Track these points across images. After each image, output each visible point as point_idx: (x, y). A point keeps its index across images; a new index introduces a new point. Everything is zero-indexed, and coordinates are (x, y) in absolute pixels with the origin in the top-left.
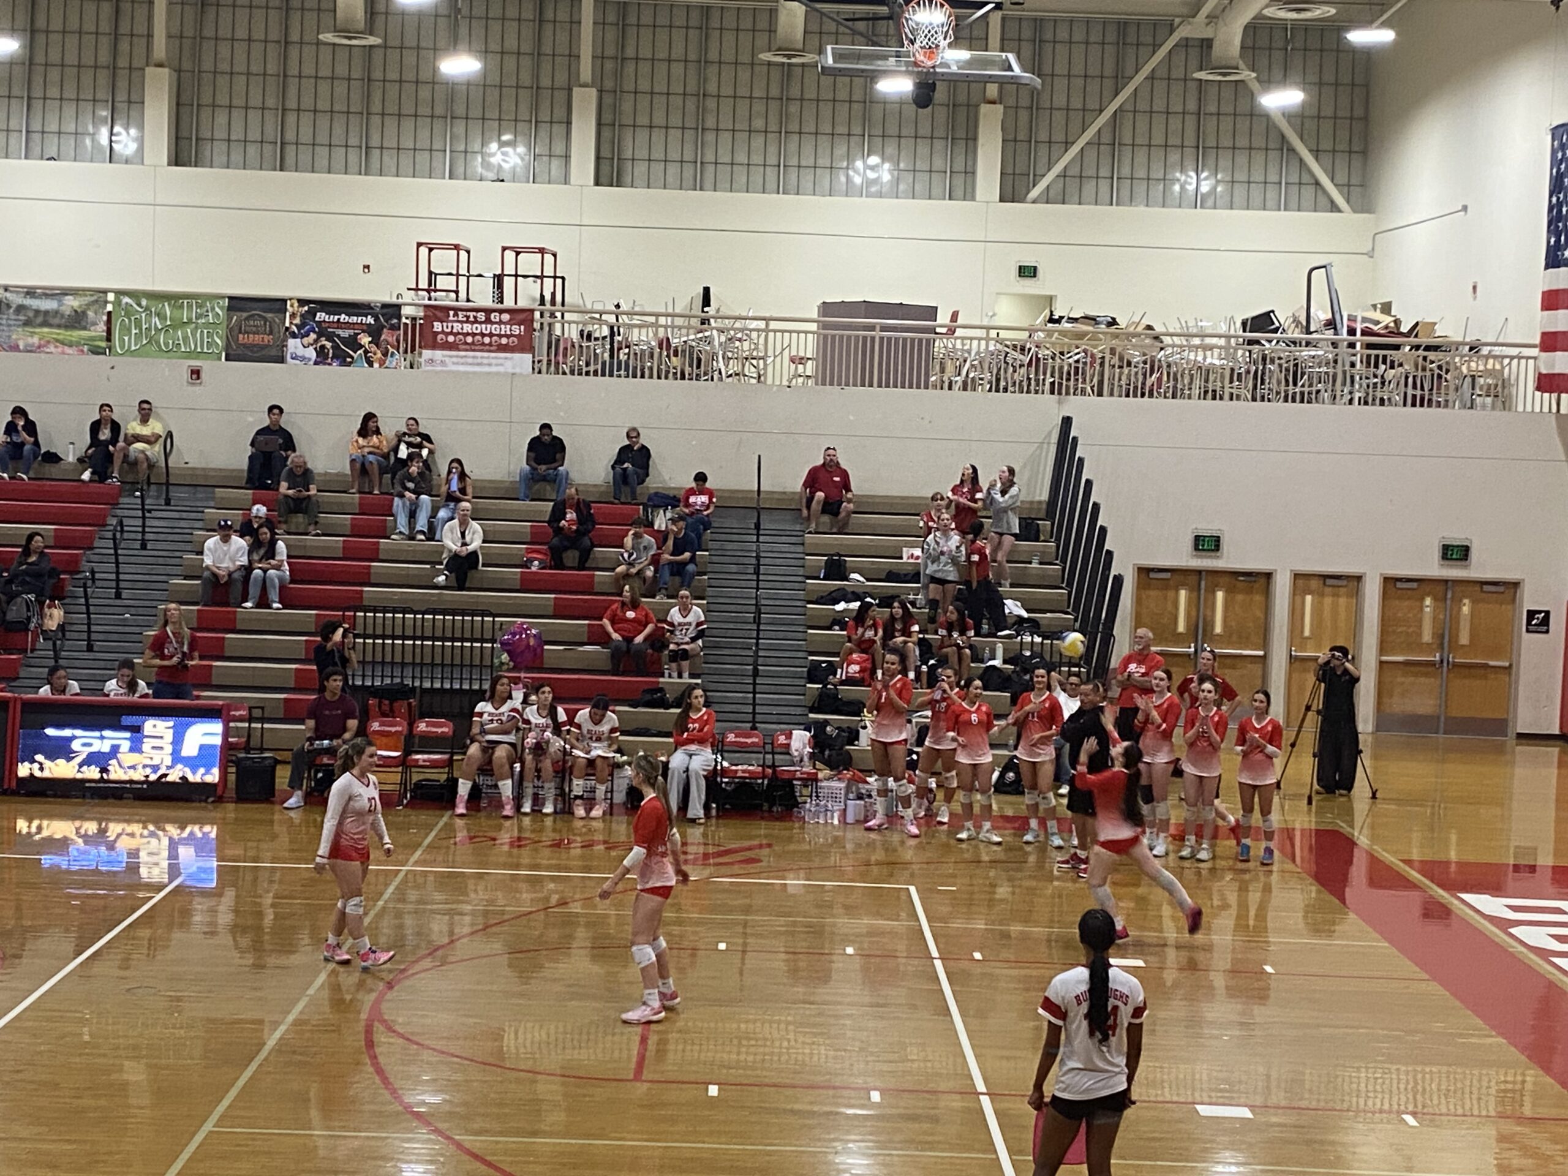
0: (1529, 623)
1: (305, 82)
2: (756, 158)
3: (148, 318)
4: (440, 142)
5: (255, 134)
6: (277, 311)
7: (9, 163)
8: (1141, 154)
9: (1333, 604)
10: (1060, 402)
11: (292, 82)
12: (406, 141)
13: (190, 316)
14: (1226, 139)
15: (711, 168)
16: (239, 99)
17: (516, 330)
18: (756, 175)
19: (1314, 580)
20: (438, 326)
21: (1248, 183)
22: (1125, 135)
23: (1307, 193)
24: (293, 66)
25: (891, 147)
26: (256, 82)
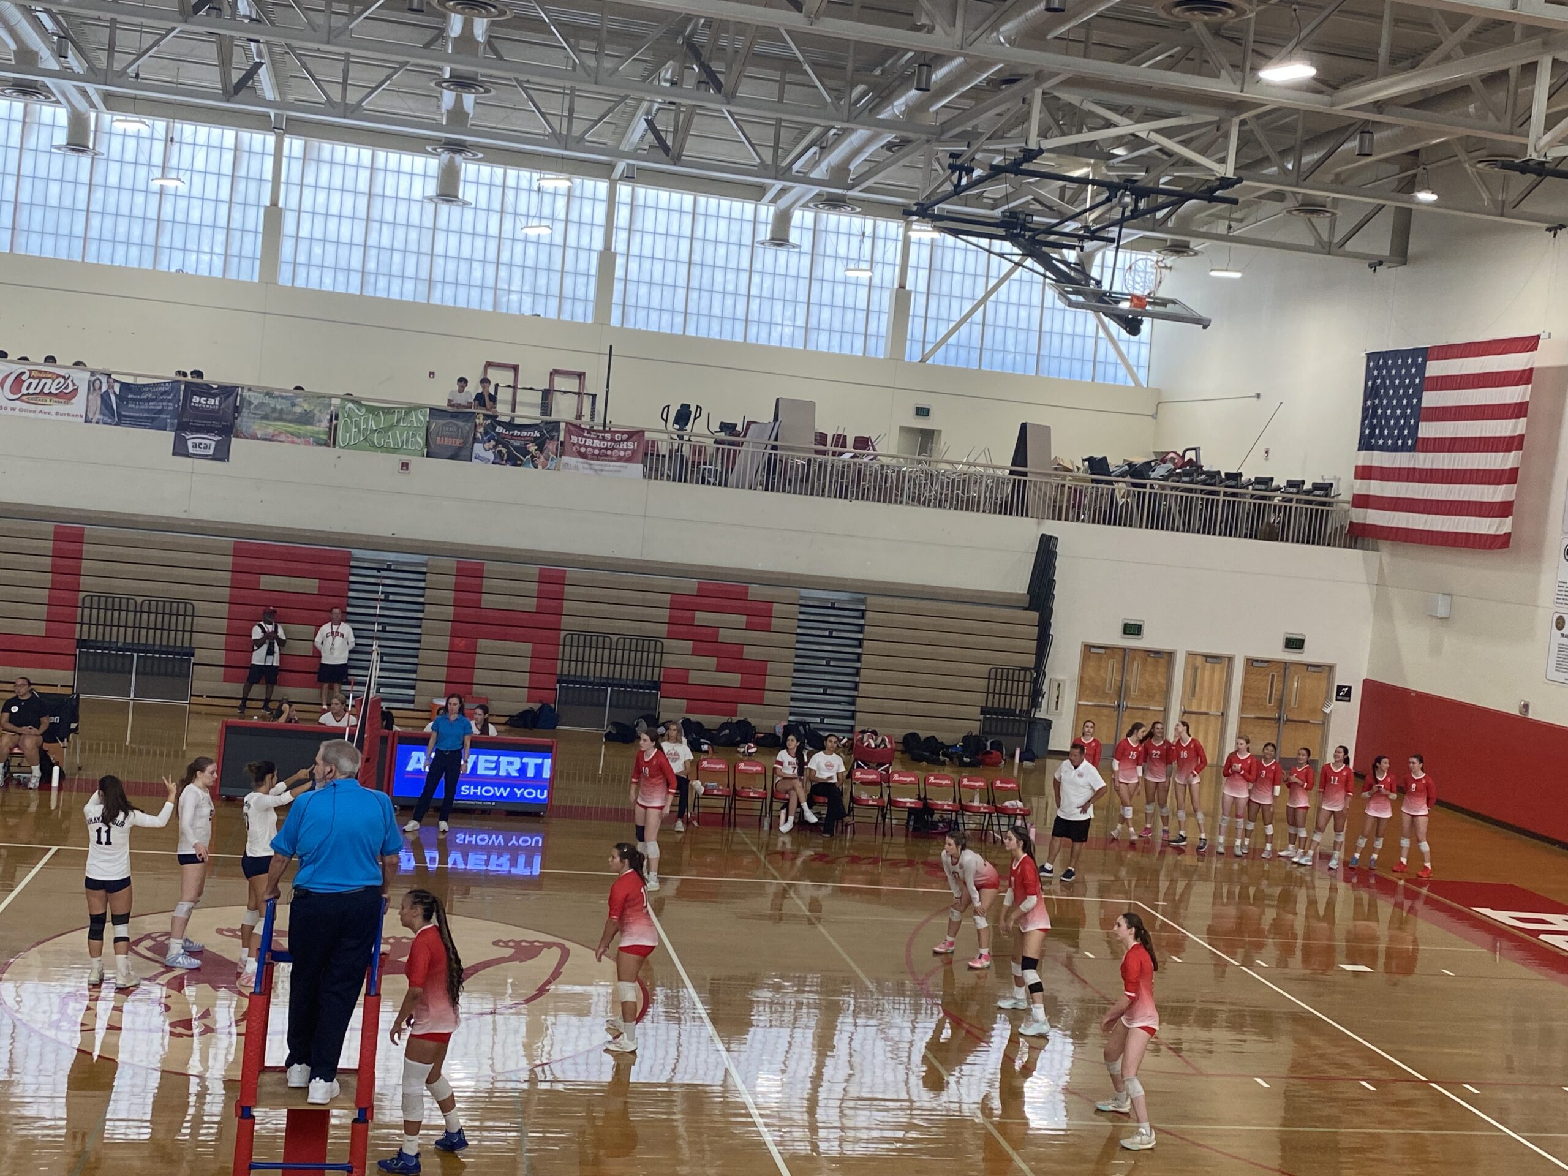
0: (1338, 695)
1: (385, 228)
2: (728, 313)
3: (366, 420)
4: (490, 282)
5: (343, 263)
6: (467, 421)
7: (139, 271)
8: (1000, 332)
9: (1211, 676)
10: (1039, 524)
11: (375, 226)
12: (463, 278)
13: (398, 421)
14: (1057, 327)
15: (695, 318)
16: (332, 235)
17: (631, 445)
18: (727, 325)
19: (1199, 658)
20: (574, 439)
21: (1071, 359)
22: (990, 319)
23: (1111, 370)
24: (376, 214)
25: (826, 313)
26: (346, 224)
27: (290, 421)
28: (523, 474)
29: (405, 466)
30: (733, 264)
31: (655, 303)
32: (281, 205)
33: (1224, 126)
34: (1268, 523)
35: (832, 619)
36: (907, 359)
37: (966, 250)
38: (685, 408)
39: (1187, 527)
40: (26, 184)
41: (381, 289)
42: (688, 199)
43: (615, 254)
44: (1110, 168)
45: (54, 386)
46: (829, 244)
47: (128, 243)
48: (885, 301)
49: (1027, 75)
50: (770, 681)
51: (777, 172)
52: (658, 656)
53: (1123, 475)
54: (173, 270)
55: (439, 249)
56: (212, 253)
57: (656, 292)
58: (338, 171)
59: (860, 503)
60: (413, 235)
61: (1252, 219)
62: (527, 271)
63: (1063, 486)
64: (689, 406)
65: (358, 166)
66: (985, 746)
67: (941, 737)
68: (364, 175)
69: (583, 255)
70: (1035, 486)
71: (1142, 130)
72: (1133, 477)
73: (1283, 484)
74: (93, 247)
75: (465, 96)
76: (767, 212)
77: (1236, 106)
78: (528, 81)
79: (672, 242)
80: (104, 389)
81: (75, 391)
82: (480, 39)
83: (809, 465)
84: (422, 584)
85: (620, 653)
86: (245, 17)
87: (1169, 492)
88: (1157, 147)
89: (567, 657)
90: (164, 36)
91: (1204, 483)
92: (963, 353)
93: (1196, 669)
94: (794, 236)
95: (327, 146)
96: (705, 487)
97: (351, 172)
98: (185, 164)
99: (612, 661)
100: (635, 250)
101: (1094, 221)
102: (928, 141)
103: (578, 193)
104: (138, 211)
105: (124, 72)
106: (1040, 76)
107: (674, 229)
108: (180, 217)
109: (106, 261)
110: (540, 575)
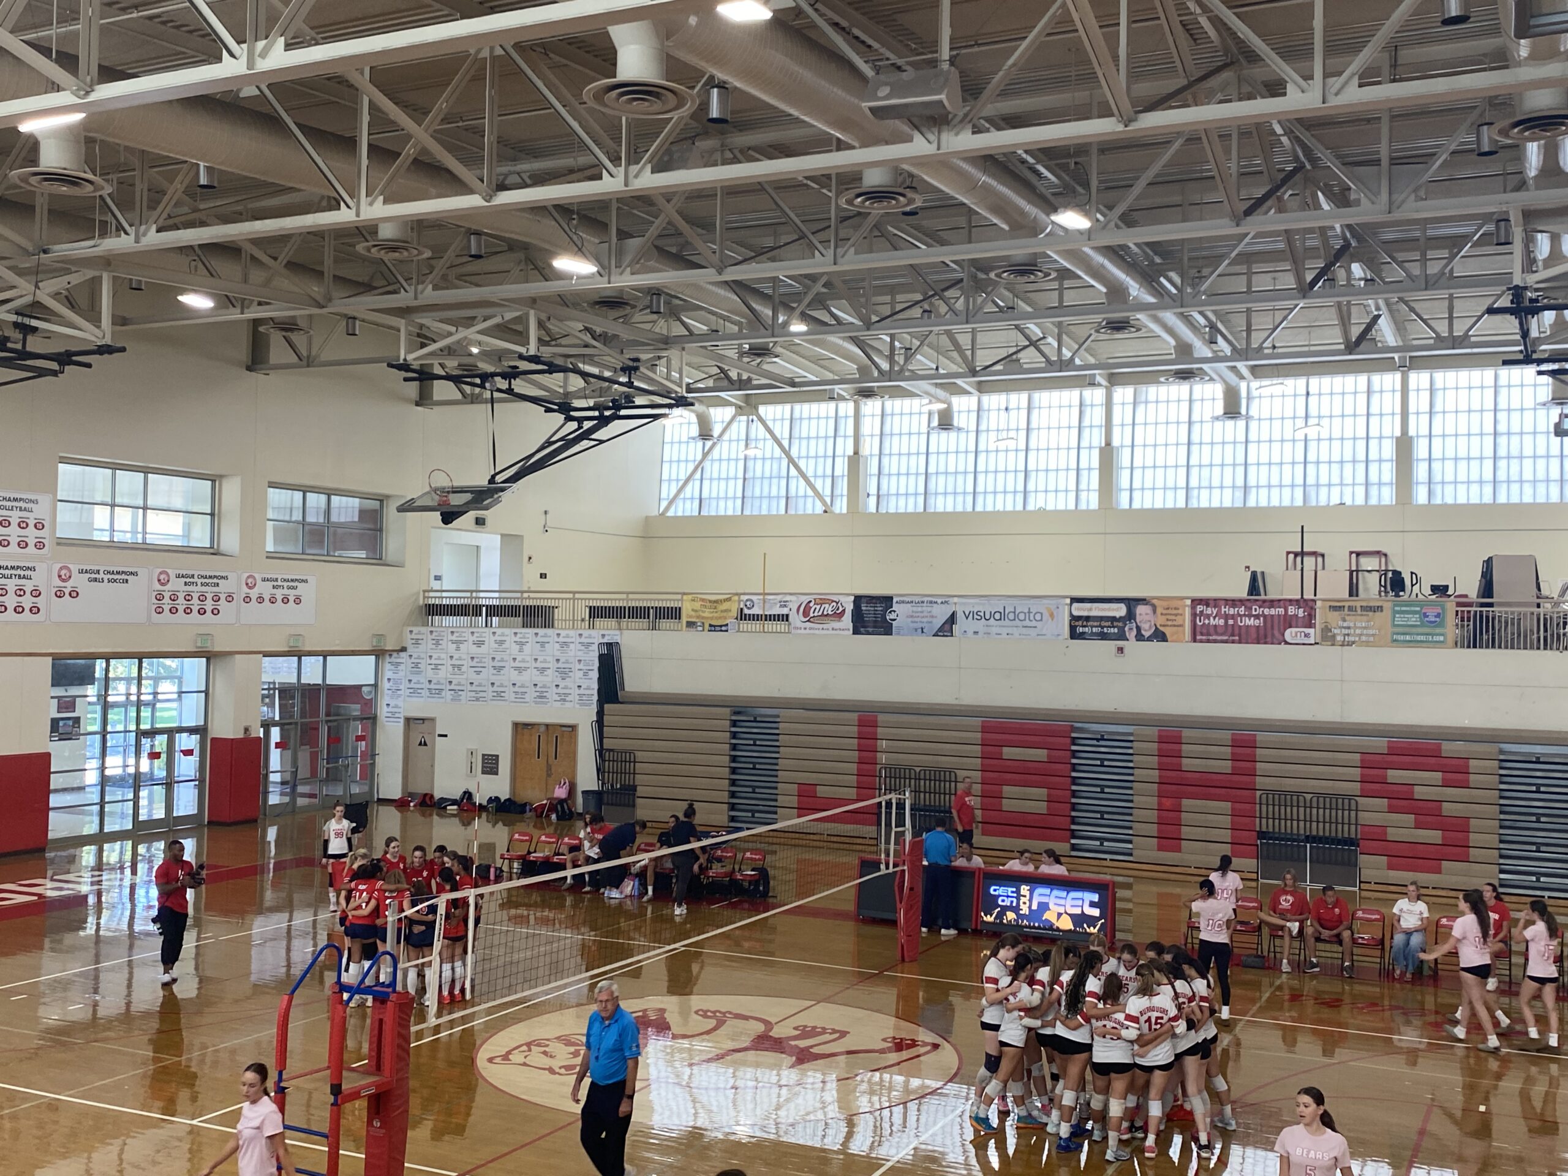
4: (1299, 480)
5: (1170, 484)
7: (1014, 512)
11: (1195, 449)
12: (1275, 481)
15: (1505, 485)
16: (1160, 462)
24: (1195, 438)
26: (1172, 450)
32: (1115, 443)
40: (933, 459)
41: (1203, 500)
42: (1489, 374)
43: (1415, 438)
47: (1005, 492)
50: (1474, 838)
52: (1353, 814)
54: (1039, 508)
55: (1252, 458)
57: (1462, 466)
58: (1163, 407)
60: (1229, 450)
62: (1334, 465)
65: (1179, 401)
68: (1184, 407)
69: (1386, 443)
74: (980, 499)
79: (1475, 417)
84: (1131, 751)
85: (1314, 811)
89: (1264, 815)
95: (1152, 390)
97: (1173, 407)
98: (1044, 424)
99: (1308, 818)
100: (1437, 430)
103: (1377, 388)
104: (1011, 466)
107: (1476, 405)
108: (1042, 465)
109: (990, 508)
110: (1233, 740)
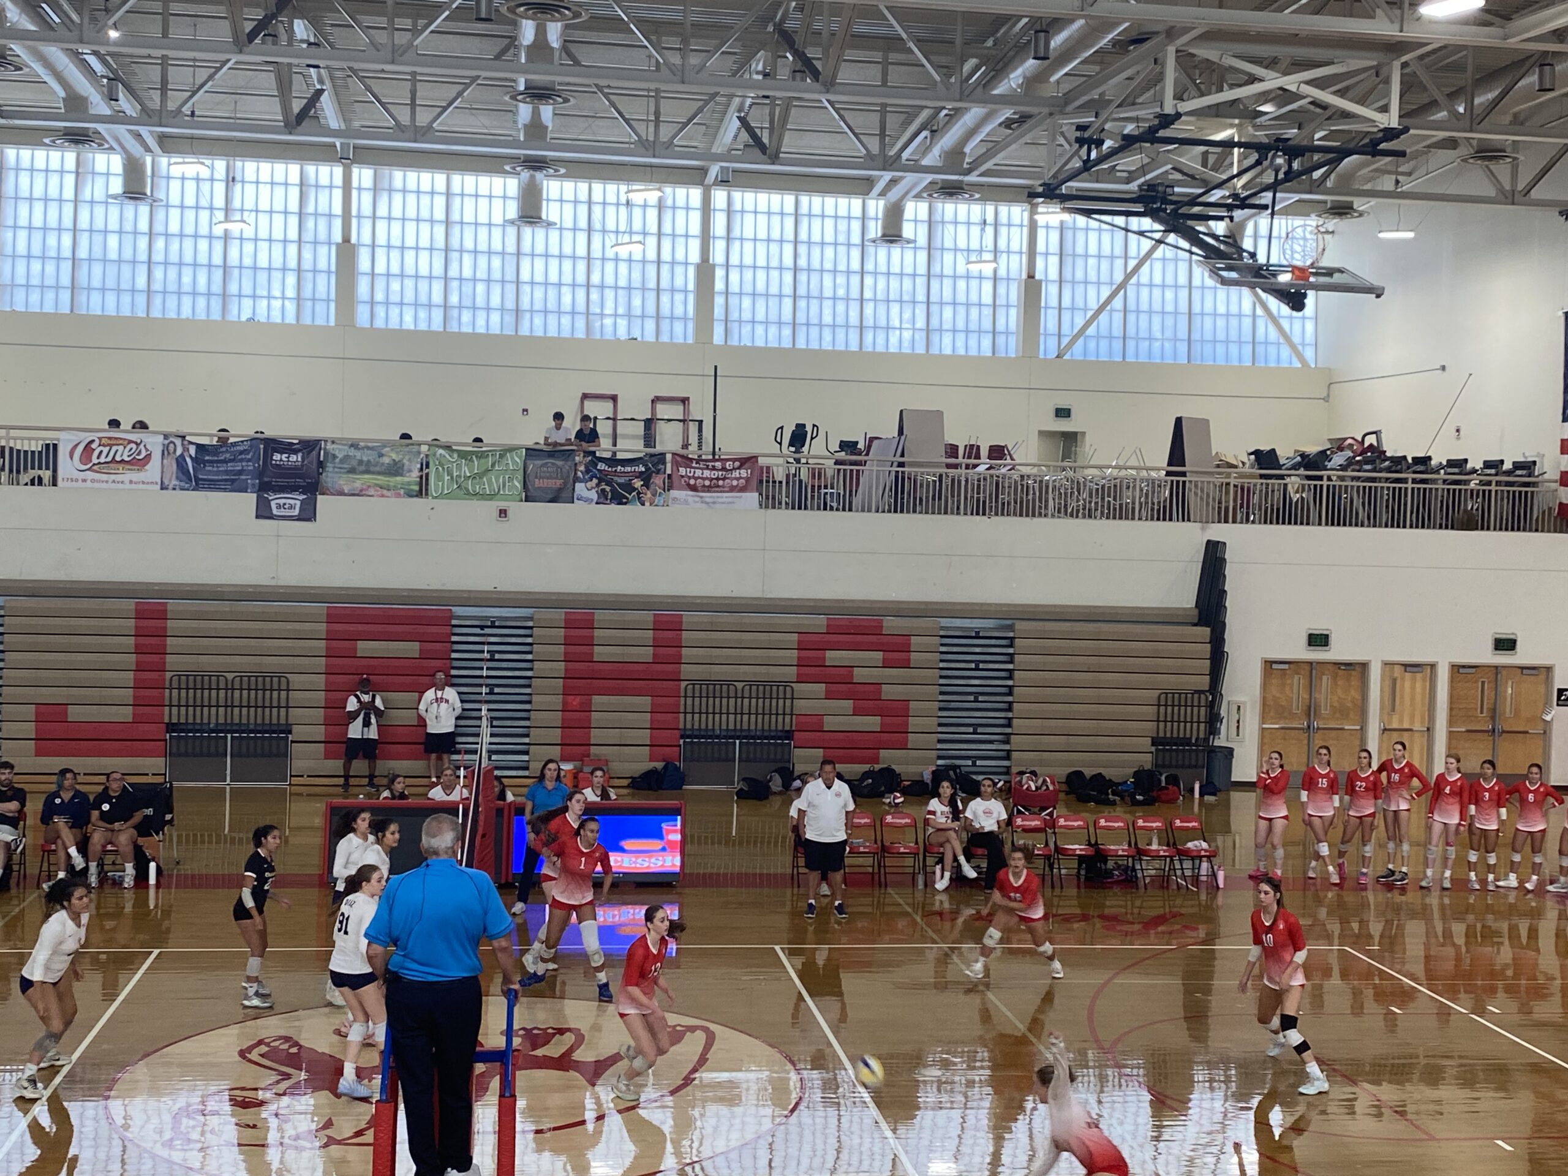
0: (1559, 698)
1: (466, 256)
2: (840, 320)
3: (459, 467)
4: (581, 306)
5: (423, 299)
6: (566, 460)
7: (208, 322)
8: (1144, 318)
9: (1411, 687)
10: (1203, 529)
11: (455, 256)
12: (552, 305)
13: (493, 465)
14: (1208, 307)
15: (804, 328)
16: (410, 270)
17: (744, 473)
18: (841, 334)
19: (1397, 668)
20: (682, 471)
21: (1227, 342)
22: (1131, 304)
23: (1272, 350)
24: (455, 243)
25: (948, 312)
26: (424, 256)
27: (379, 473)
28: (631, 510)
29: (503, 513)
30: (842, 267)
31: (760, 316)
32: (354, 240)
33: (1384, 72)
34: (1465, 510)
35: (978, 650)
36: (1041, 356)
37: (1100, 230)
38: (801, 427)
39: (1373, 521)
40: (84, 240)
41: (466, 322)
42: (789, 199)
43: (714, 266)
44: (1257, 127)
45: (126, 453)
46: (947, 236)
47: (194, 294)
48: (1014, 293)
49: (1157, 33)
50: (913, 723)
51: (885, 161)
52: (788, 702)
53: (1295, 467)
54: (243, 319)
55: (525, 276)
56: (283, 298)
57: (761, 304)
58: (411, 199)
59: (999, 519)
60: (496, 262)
61: (1423, 170)
62: (620, 292)
63: (1228, 484)
64: (804, 426)
65: (433, 193)
66: (1160, 781)
67: (1108, 773)
68: (440, 201)
69: (679, 270)
70: (1196, 486)
71: (1291, 82)
72: (1307, 468)
73: (1479, 465)
74: (157, 301)
75: (542, 108)
76: (876, 207)
77: (1395, 48)
78: (609, 87)
79: (774, 248)
80: (179, 452)
81: (149, 456)
82: (555, 44)
83: (940, 481)
84: (529, 640)
85: (746, 701)
86: (302, 41)
87: (1350, 483)
88: (1309, 100)
89: (689, 709)
90: (218, 69)
91: (1388, 470)
92: (1104, 344)
93: (1394, 681)
94: (907, 231)
95: (398, 175)
96: (828, 513)
97: (425, 200)
98: (249, 204)
99: (739, 710)
100: (734, 260)
101: (1244, 187)
102: (1051, 114)
103: (669, 202)
104: (203, 259)
105: (178, 111)
106: (1171, 33)
107: (776, 235)
108: (248, 261)
109: (172, 315)
110: (655, 622)
